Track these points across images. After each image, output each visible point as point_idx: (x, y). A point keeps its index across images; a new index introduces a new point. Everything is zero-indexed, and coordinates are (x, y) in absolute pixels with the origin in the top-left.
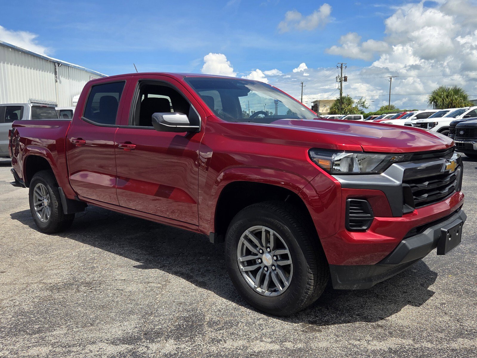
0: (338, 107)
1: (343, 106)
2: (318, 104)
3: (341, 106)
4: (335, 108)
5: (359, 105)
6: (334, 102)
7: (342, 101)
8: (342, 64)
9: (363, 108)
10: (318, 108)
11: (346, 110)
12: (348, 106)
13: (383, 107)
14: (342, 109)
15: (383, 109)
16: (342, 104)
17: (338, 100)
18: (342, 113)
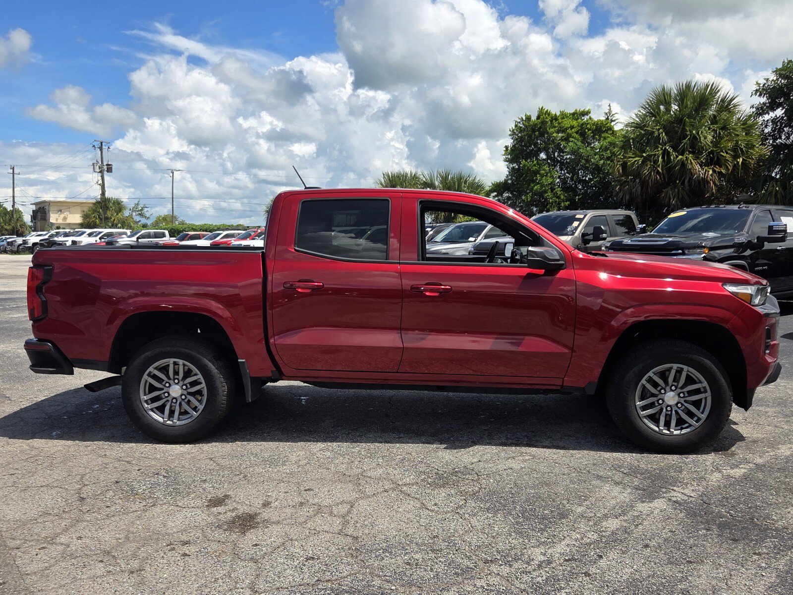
0: (99, 216)
1: (109, 214)
2: (47, 207)
3: (105, 213)
4: (94, 217)
5: (134, 214)
6: (91, 205)
7: (105, 205)
8: (101, 143)
9: (141, 219)
10: (46, 214)
11: (114, 220)
12: (117, 214)
13: (160, 216)
14: (107, 219)
15: (159, 220)
16: (107, 210)
17: (98, 203)
18: (108, 226)
